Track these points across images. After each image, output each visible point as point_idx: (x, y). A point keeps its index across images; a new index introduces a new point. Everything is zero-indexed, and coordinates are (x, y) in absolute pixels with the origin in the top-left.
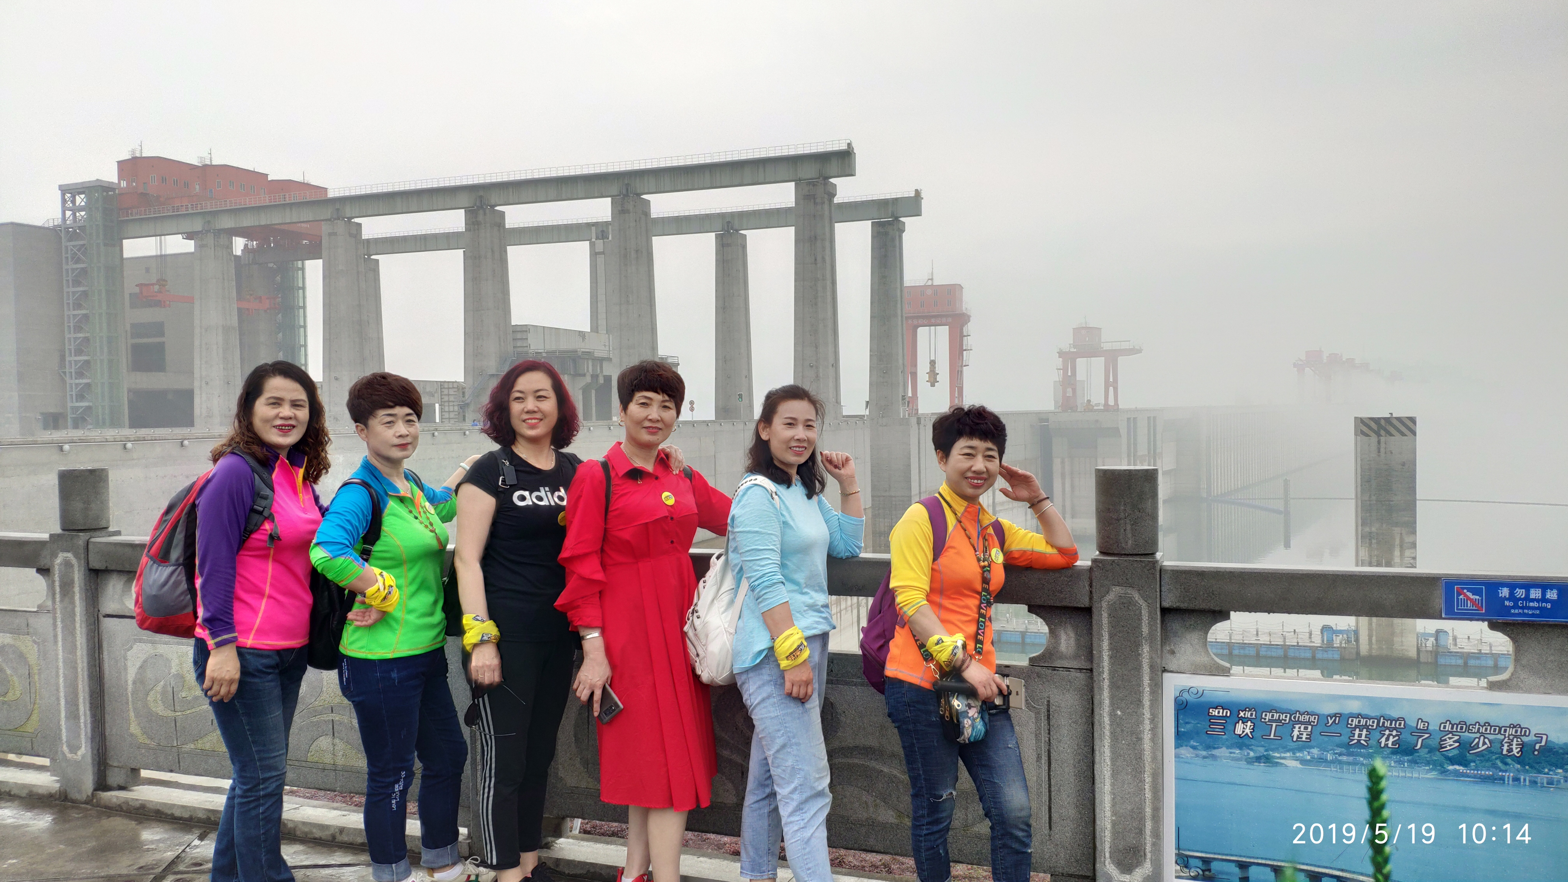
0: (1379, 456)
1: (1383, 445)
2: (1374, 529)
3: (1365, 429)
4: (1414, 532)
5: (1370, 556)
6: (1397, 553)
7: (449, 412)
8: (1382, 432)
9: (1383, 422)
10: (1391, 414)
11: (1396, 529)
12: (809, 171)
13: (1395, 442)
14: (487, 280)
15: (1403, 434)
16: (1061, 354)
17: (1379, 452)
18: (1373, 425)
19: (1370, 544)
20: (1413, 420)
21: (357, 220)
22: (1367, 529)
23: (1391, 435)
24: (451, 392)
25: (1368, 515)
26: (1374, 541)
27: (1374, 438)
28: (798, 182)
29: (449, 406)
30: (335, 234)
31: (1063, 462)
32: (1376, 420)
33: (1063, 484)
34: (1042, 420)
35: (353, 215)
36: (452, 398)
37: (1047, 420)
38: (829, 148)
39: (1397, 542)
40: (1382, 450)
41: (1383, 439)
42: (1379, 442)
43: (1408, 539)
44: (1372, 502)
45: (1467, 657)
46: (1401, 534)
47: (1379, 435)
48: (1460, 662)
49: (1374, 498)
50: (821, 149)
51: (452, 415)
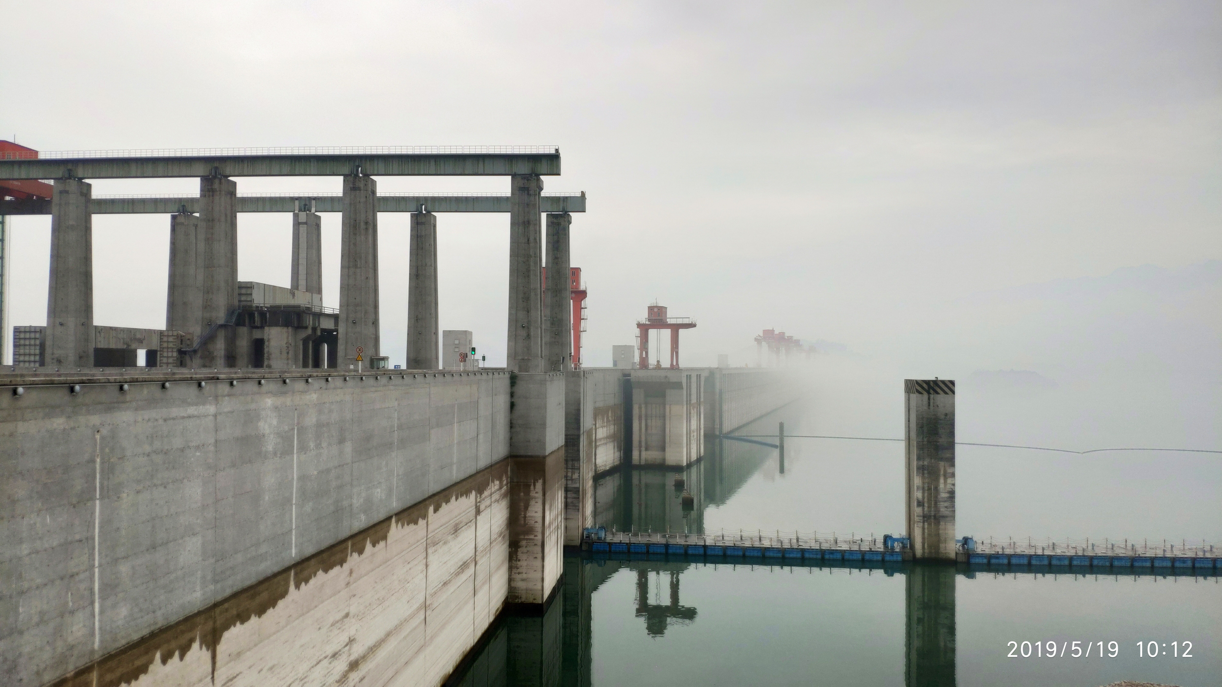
0: (929, 408)
1: (932, 401)
2: (926, 463)
3: (919, 388)
4: (953, 465)
5: (923, 483)
6: (942, 481)
7: (168, 357)
8: (931, 391)
9: (932, 384)
10: (937, 378)
11: (941, 463)
12: (523, 168)
13: (941, 399)
14: (220, 241)
15: (946, 393)
16: (639, 325)
17: (929, 405)
18: (925, 386)
19: (923, 474)
20: (952, 383)
21: (87, 181)
22: (921, 463)
23: (938, 393)
24: (171, 339)
25: (921, 452)
26: (926, 472)
27: (926, 396)
28: (514, 176)
29: (168, 352)
30: (67, 192)
31: (640, 408)
32: (927, 382)
33: (640, 424)
34: (625, 375)
35: (86, 176)
36: (171, 345)
37: (629, 375)
38: (541, 151)
39: (942, 472)
40: (931, 404)
41: (932, 396)
42: (929, 399)
43: (950, 470)
44: (924, 443)
45: (990, 557)
46: (944, 466)
47: (929, 393)
48: (985, 561)
49: (925, 440)
50: (534, 151)
51: (170, 360)
